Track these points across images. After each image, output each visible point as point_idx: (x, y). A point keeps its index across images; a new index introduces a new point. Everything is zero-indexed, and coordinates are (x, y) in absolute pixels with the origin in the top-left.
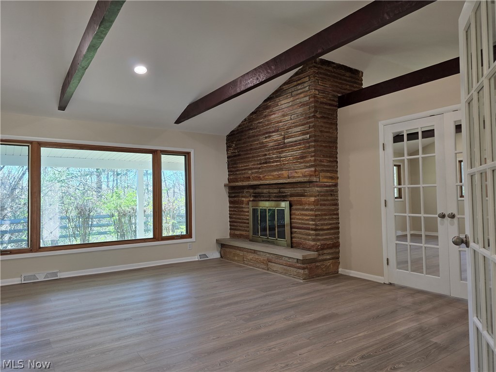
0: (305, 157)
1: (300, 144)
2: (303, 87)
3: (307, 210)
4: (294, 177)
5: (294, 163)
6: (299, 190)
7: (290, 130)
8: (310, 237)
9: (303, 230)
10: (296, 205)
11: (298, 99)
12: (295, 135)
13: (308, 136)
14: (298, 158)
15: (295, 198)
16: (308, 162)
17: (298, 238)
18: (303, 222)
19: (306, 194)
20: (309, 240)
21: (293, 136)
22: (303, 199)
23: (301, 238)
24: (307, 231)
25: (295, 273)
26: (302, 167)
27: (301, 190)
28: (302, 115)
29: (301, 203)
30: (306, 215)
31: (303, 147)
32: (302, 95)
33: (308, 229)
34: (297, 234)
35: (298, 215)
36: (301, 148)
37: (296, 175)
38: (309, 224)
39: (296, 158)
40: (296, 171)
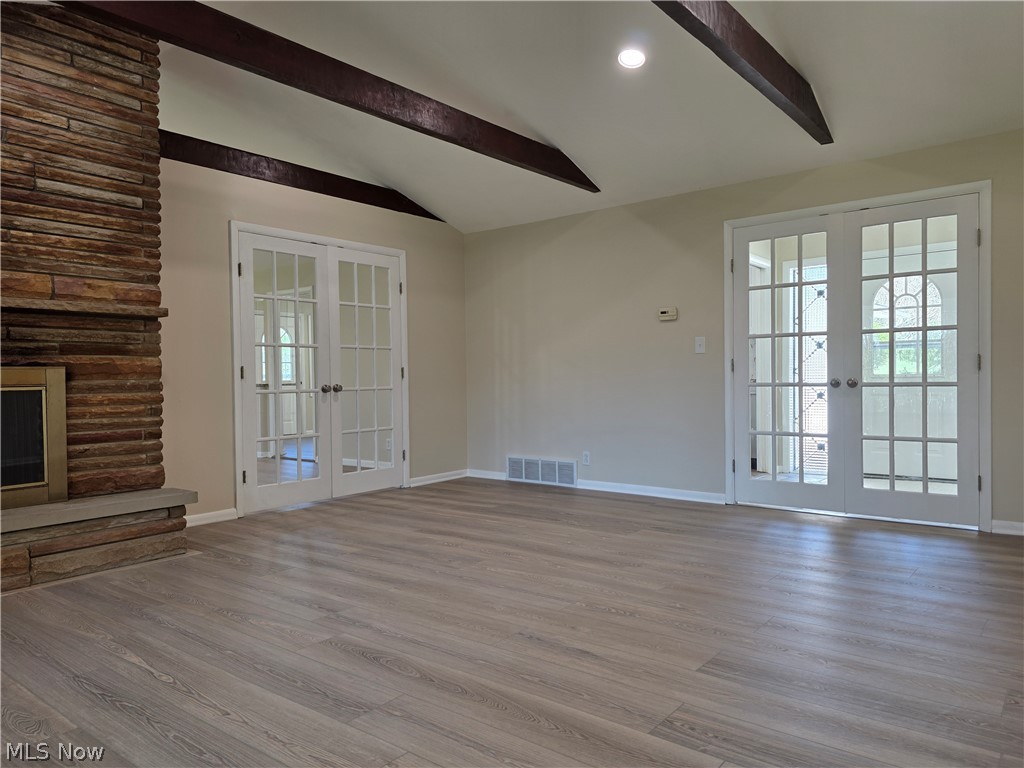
0: (129, 252)
1: (107, 212)
2: (119, 65)
3: (134, 388)
4: (79, 297)
5: (81, 257)
6: (104, 336)
7: (64, 158)
8: (144, 456)
9: (113, 445)
10: (89, 375)
11: (98, 86)
12: (86, 180)
13: (139, 201)
14: (98, 249)
15: (85, 359)
16: (138, 266)
17: (97, 466)
18: (116, 420)
19: (131, 347)
20: (139, 463)
21: (78, 179)
22: (118, 359)
23: (107, 466)
24: (133, 443)
25: (161, 547)
26: (114, 276)
27: (114, 337)
28: (115, 135)
29: (112, 372)
30: (134, 402)
31: (120, 224)
32: (117, 86)
33: (136, 437)
34: (94, 455)
35: (101, 403)
36: (112, 223)
37: (90, 293)
38: (140, 424)
39: (89, 245)
40: (88, 281)
